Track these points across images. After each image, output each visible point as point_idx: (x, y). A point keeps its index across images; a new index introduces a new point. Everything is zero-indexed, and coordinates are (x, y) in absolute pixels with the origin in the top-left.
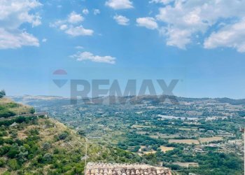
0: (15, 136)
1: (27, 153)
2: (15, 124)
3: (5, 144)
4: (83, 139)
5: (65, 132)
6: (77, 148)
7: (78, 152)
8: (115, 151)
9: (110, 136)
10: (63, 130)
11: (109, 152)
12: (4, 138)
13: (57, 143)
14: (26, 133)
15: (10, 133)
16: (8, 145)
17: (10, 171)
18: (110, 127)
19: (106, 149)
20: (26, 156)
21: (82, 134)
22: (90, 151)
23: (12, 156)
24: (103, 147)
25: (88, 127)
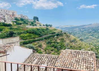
0: (56, 41)
1: (60, 47)
2: (56, 36)
3: (53, 43)
4: (82, 42)
5: (74, 39)
6: (79, 46)
7: (80, 47)
8: (97, 48)
9: (95, 41)
10: (74, 38)
11: (94, 48)
12: (52, 41)
13: (71, 43)
14: (60, 39)
15: (54, 39)
16: (54, 44)
17: (55, 52)
18: (95, 37)
19: (93, 46)
20: (60, 48)
21: (81, 40)
22: (85, 47)
23: (55, 47)
24: (91, 46)
25: (85, 37)
